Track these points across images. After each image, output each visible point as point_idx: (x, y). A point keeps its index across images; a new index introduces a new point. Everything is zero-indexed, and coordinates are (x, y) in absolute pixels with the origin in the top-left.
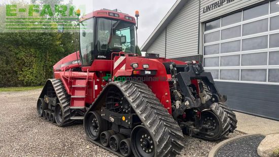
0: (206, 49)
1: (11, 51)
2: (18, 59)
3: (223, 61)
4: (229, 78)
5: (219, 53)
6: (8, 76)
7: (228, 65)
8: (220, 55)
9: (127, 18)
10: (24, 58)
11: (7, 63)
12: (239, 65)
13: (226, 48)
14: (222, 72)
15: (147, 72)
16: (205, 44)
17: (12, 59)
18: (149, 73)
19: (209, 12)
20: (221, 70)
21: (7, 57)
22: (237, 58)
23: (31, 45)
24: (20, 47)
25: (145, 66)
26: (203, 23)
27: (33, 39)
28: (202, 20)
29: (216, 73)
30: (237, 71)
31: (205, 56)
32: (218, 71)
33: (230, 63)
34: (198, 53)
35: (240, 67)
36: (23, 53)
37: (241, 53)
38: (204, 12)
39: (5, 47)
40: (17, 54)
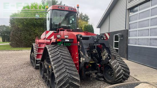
0: (130, 26)
1: (32, 29)
2: (35, 33)
3: (139, 33)
4: (142, 44)
5: (137, 28)
6: (30, 42)
7: (142, 35)
8: (138, 29)
9: (70, 9)
10: (38, 33)
11: (30, 35)
12: (148, 36)
13: (141, 25)
14: (139, 40)
15: (66, 40)
16: (130, 23)
17: (32, 33)
18: (68, 40)
19: (132, 2)
20: (138, 39)
21: (30, 32)
22: (147, 31)
23: (41, 26)
24: (36, 27)
25: (66, 37)
26: (129, 9)
27: (42, 23)
28: (128, 8)
29: (135, 41)
30: (148, 40)
31: (129, 30)
32: (137, 40)
33: (144, 35)
34: (126, 29)
35: (149, 37)
36: (37, 30)
37: (150, 27)
38: (129, 3)
39: (29, 27)
40: (34, 31)
